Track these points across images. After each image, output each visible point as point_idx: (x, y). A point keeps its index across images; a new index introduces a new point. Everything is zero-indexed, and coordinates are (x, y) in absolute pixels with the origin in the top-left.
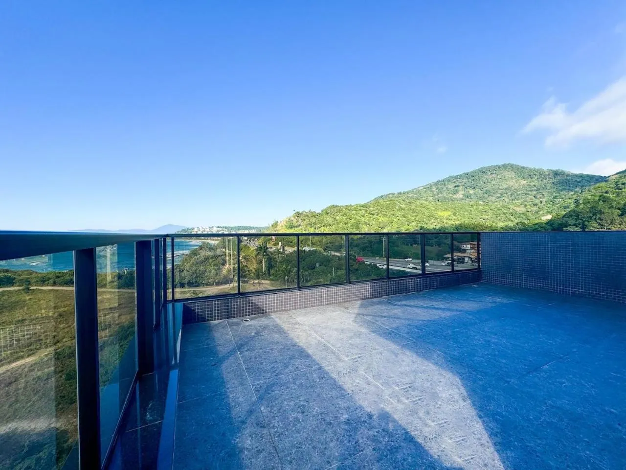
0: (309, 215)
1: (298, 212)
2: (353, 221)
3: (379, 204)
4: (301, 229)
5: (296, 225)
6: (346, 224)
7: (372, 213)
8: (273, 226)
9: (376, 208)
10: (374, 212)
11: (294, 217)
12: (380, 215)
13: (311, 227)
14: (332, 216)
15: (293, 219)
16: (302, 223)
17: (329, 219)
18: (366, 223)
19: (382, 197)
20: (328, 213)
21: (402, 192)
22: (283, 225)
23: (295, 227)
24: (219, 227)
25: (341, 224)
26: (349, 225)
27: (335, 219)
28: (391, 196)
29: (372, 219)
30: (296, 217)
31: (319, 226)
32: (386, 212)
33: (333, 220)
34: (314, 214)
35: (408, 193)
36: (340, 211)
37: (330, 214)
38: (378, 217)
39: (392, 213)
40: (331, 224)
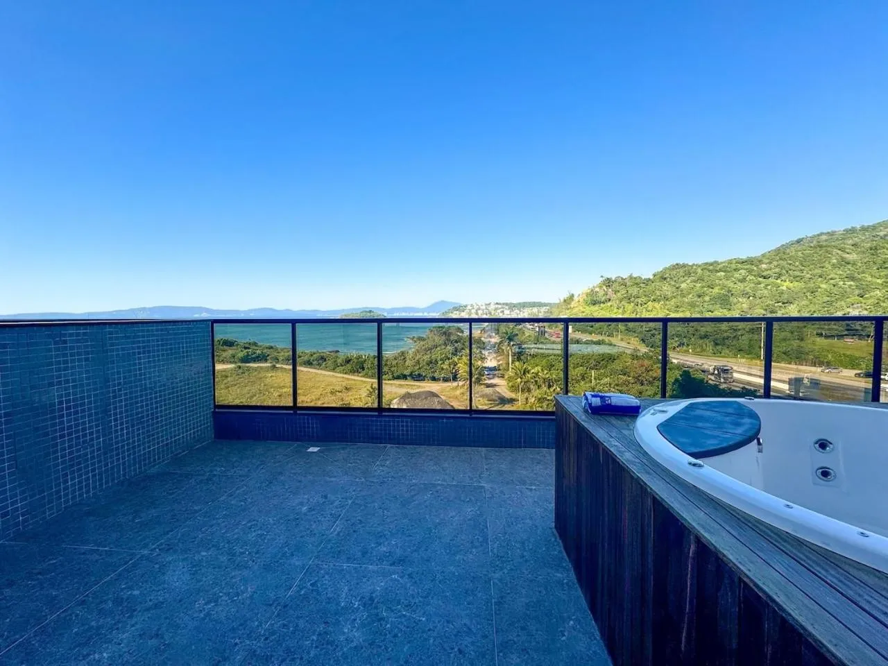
0: (628, 284)
1: (609, 280)
2: (716, 290)
3: (785, 256)
4: (611, 306)
5: (603, 299)
6: (699, 296)
7: (764, 274)
8: (565, 301)
9: (775, 263)
10: (768, 272)
11: (601, 287)
12: (783, 278)
13: (629, 303)
14: (673, 283)
15: (597, 289)
16: (614, 296)
17: (667, 289)
18: (745, 295)
19: (799, 241)
20: (665, 279)
21: (858, 227)
22: (581, 300)
23: (600, 303)
24: (497, 304)
25: (690, 296)
26: (707, 298)
27: (677, 288)
28: (824, 237)
29: (762, 285)
30: (604, 287)
31: (644, 299)
32: (802, 271)
33: (674, 289)
34: (638, 281)
35: (874, 228)
36: (689, 274)
37: (668, 279)
38: (779, 281)
39: (818, 271)
40: (670, 296)
